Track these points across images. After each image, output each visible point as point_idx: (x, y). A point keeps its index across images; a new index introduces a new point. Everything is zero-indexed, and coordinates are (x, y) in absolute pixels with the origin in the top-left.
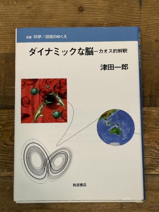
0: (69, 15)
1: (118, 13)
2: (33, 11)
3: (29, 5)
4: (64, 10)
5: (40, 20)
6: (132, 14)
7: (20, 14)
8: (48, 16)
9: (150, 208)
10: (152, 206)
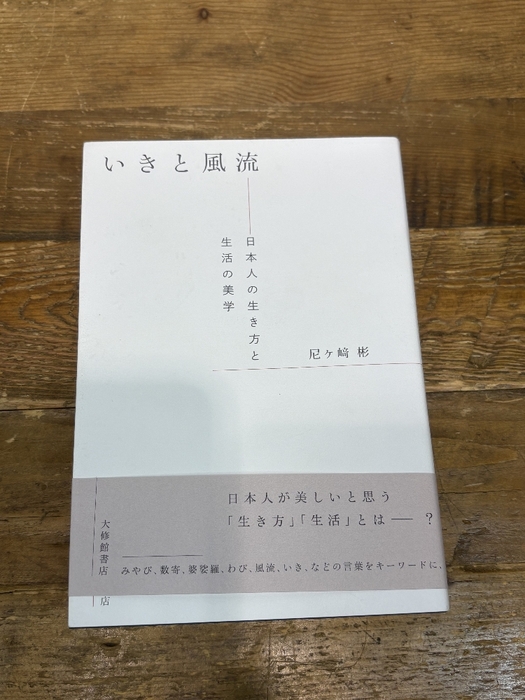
0: (175, 26)
1: (292, 22)
2: (88, 21)
3: (80, 7)
4: (163, 16)
5: (105, 38)
6: (326, 23)
7: (55, 27)
8: (125, 30)
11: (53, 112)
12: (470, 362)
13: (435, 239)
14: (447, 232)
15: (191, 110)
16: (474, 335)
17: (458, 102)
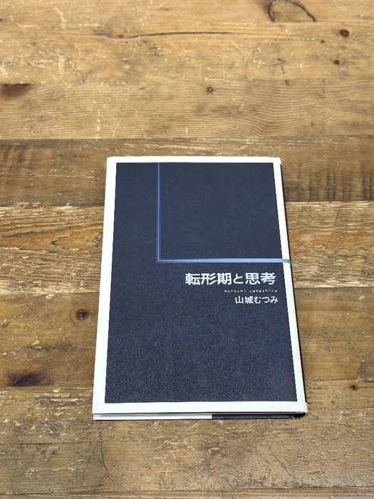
0: (195, 96)
1: (259, 94)
2: (147, 93)
3: (143, 86)
4: (188, 91)
5: (156, 101)
6: (277, 95)
7: (129, 96)
8: (167, 98)
9: (323, 335)
10: (325, 331)
11: (129, 139)
12: (363, 271)
13: (341, 207)
14: (347, 204)
15: (205, 139)
16: (364, 257)
17: (351, 136)
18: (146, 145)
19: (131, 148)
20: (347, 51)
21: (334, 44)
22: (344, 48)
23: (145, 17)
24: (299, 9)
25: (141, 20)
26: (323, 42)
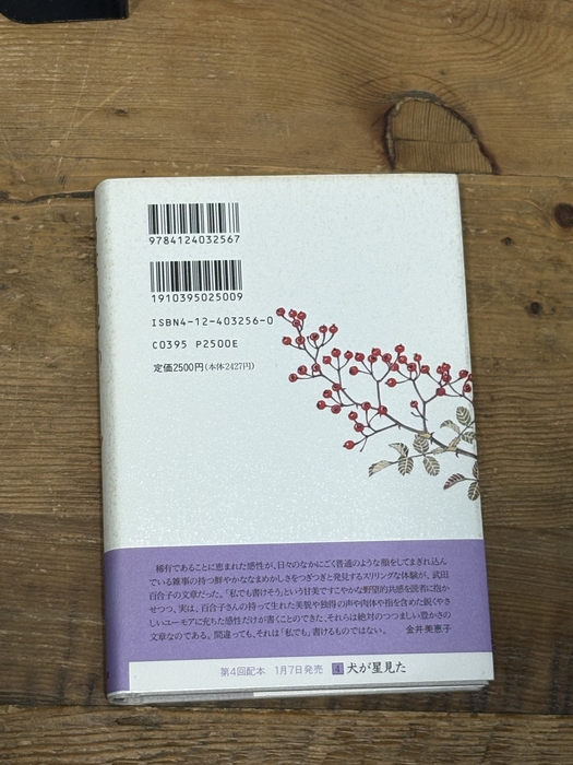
18: (56, 535)
19: (20, 542)
20: (564, 273)
21: (535, 250)
22: (558, 263)
23: (65, 136)
24: (460, 130)
25: (55, 143)
26: (508, 241)
